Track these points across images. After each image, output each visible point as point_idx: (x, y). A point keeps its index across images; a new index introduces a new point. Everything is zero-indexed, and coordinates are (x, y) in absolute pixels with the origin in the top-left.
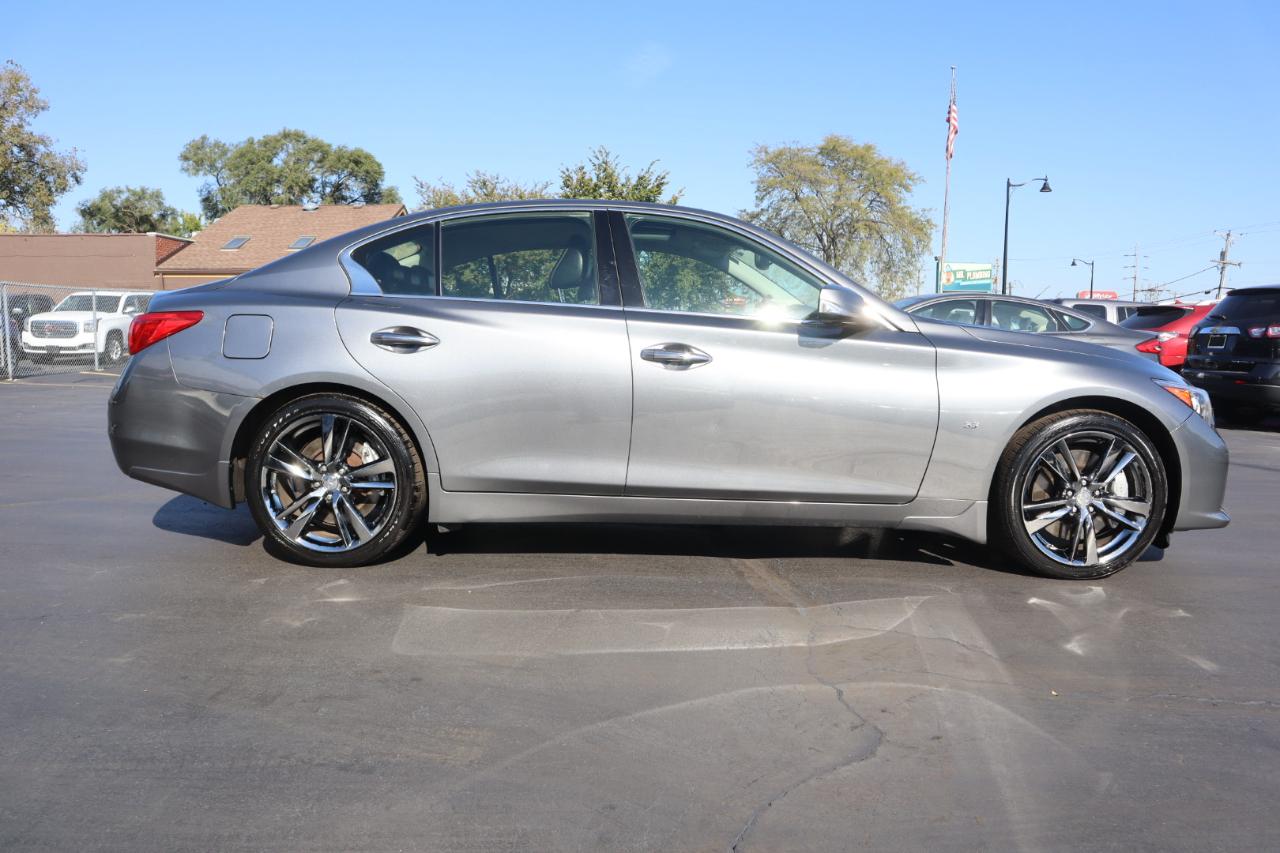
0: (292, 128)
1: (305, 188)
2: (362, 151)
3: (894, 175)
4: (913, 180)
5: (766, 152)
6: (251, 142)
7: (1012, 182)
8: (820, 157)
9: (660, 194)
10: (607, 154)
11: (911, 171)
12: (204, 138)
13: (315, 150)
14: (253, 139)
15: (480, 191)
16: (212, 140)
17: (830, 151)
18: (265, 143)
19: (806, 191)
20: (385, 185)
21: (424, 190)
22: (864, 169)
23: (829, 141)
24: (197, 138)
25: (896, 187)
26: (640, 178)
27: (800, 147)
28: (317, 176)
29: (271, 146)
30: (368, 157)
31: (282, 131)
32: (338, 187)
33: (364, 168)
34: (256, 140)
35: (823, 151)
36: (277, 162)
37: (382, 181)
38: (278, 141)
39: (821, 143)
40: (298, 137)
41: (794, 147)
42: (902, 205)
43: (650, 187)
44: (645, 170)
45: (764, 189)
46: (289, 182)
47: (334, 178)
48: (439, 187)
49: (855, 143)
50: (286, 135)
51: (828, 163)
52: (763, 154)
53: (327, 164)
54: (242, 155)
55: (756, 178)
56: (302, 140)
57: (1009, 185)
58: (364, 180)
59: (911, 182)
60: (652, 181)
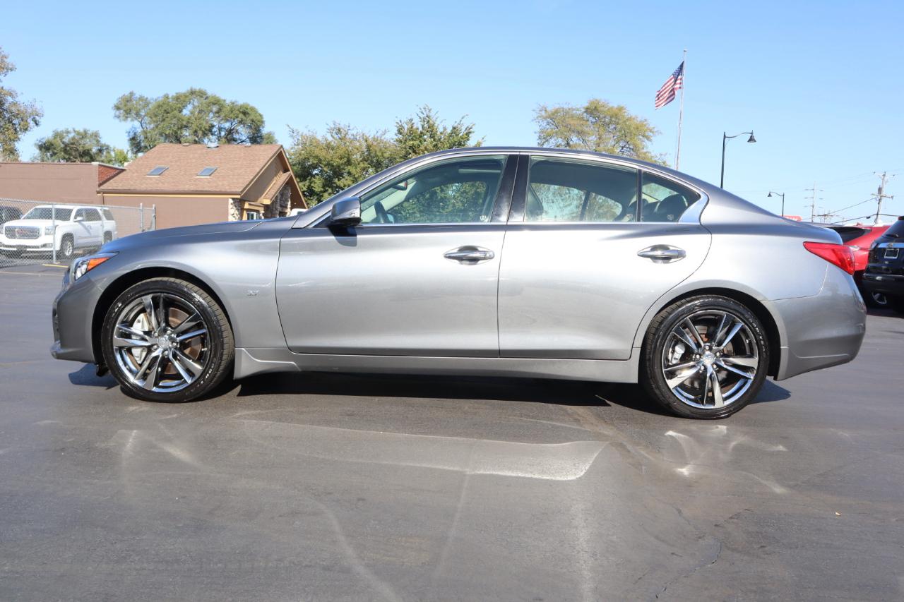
0: (197, 87)
1: (206, 132)
2: (249, 105)
3: (640, 128)
4: (653, 132)
5: (546, 111)
6: (166, 97)
7: (727, 135)
8: (585, 114)
9: (468, 140)
10: (430, 111)
11: (651, 126)
12: (132, 94)
13: (214, 104)
14: (168, 95)
15: (336, 136)
16: (137, 95)
17: (593, 110)
18: (177, 98)
19: (574, 139)
20: (265, 131)
21: (295, 135)
22: (618, 124)
23: (592, 103)
24: (127, 93)
25: (641, 137)
26: (454, 128)
27: (570, 107)
28: (215, 124)
29: (182, 100)
30: (253, 109)
31: (189, 89)
32: (230, 132)
33: (251, 117)
34: (170, 96)
35: (587, 110)
36: (186, 112)
37: (263, 127)
38: (186, 97)
39: (586, 105)
40: (201, 94)
41: (566, 107)
42: (645, 151)
43: (461, 135)
44: (458, 122)
45: (545, 136)
46: (194, 127)
47: (227, 125)
48: (306, 132)
49: (611, 105)
50: (192, 93)
51: (591, 119)
52: (543, 113)
53: (222, 115)
54: (159, 106)
55: (538, 129)
56: (205, 97)
57: (725, 137)
58: (250, 127)
59: (651, 134)
60: (463, 131)
